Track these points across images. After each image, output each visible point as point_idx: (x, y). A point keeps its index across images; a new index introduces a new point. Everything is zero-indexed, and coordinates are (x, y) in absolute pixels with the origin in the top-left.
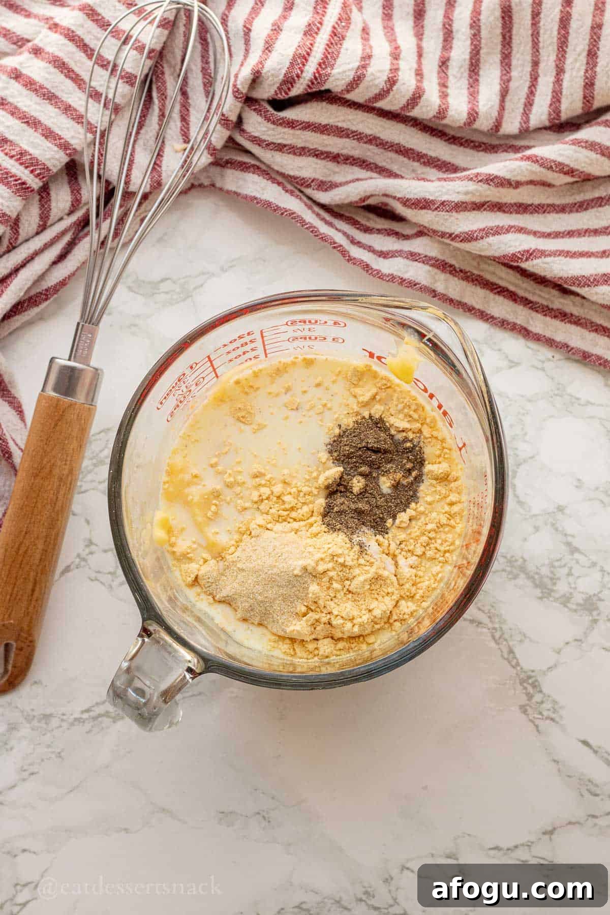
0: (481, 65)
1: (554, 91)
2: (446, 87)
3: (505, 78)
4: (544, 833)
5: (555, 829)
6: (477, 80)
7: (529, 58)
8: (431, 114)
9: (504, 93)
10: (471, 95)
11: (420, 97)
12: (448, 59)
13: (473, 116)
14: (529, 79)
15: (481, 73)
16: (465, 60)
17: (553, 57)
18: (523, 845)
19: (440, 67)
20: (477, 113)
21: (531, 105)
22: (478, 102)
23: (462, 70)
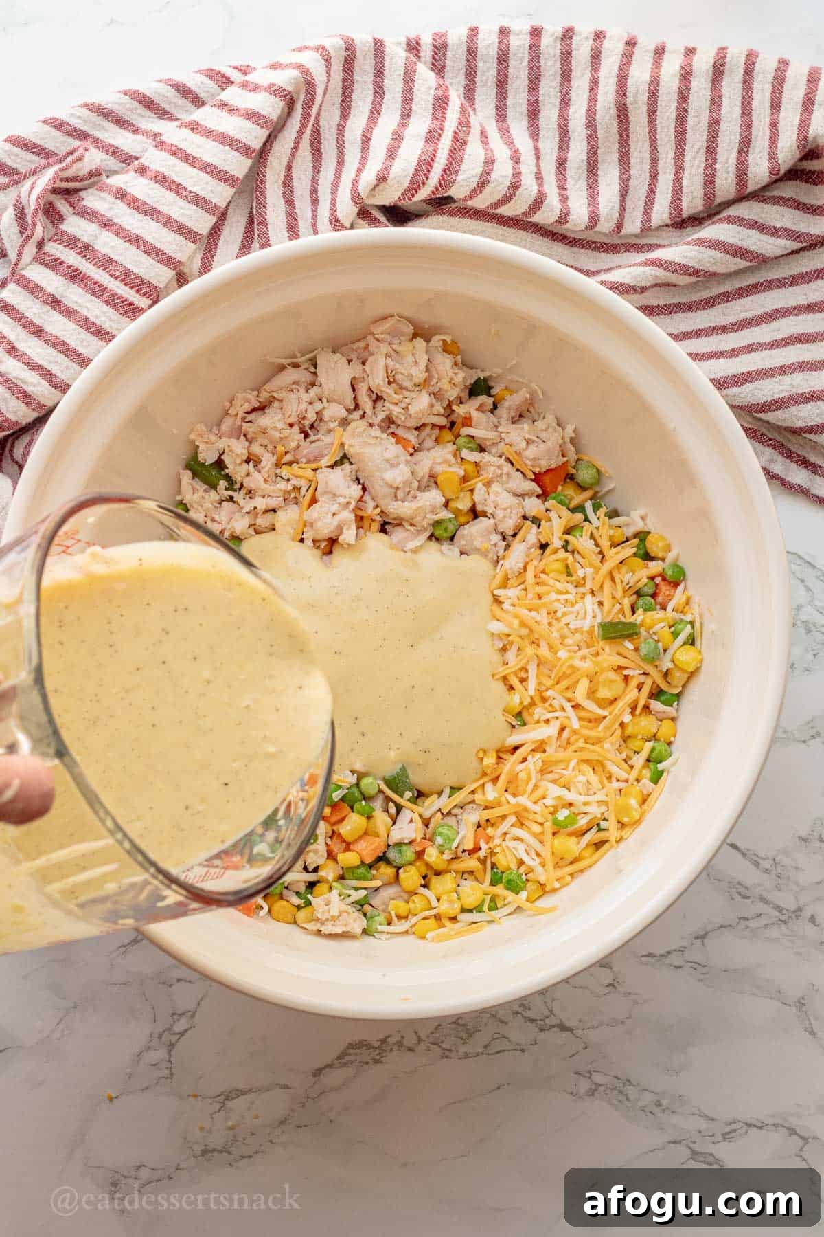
1: (674, 189)
2: (566, 189)
3: (624, 176)
4: (697, 938)
5: (707, 933)
6: (597, 181)
7: (647, 155)
8: (552, 219)
9: (624, 193)
10: (591, 196)
12: (566, 160)
13: (594, 219)
14: (649, 177)
15: (600, 173)
17: (671, 155)
18: (675, 950)
19: (558, 168)
20: (598, 216)
21: (652, 204)
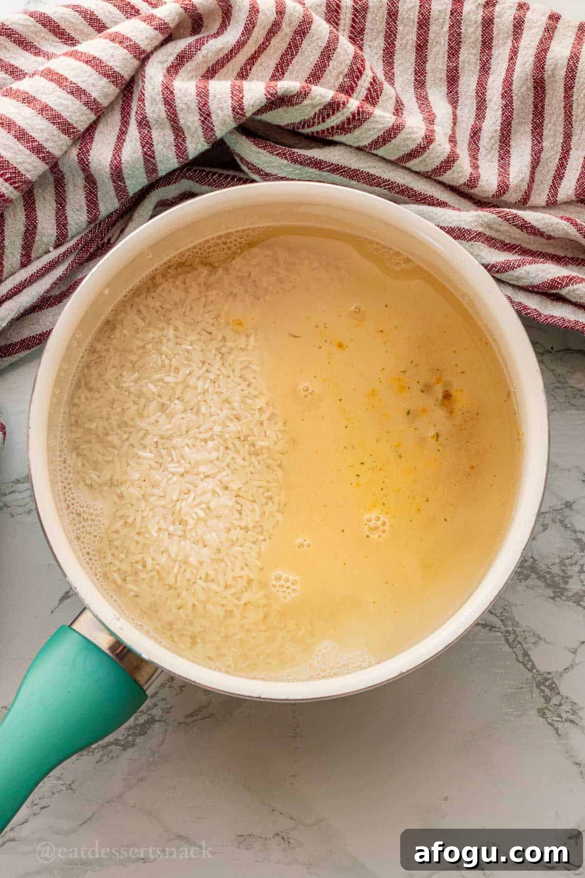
0: (512, 136)
11: (454, 161)
16: (496, 131)
22: (508, 174)
23: (493, 141)
